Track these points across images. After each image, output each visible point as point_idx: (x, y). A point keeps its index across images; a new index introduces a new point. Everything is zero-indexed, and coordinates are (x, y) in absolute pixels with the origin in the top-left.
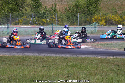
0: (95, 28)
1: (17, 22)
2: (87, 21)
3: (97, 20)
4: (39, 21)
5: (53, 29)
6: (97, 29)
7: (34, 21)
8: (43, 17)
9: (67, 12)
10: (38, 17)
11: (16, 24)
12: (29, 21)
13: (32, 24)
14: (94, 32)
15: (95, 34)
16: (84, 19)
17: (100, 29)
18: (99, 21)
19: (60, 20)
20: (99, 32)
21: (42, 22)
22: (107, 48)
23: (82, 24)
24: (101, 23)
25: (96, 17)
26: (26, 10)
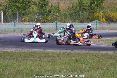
0: (96, 25)
1: (23, 20)
2: (89, 18)
3: (98, 18)
4: (43, 19)
5: (57, 26)
6: (98, 26)
7: (39, 19)
8: (47, 15)
9: (70, 10)
10: (43, 15)
11: (22, 21)
12: (34, 19)
13: (37, 22)
14: (95, 29)
15: (96, 31)
16: (85, 17)
17: (101, 26)
18: (100, 18)
19: (63, 17)
20: (100, 29)
21: (47, 20)
22: (108, 44)
23: (84, 21)
24: (101, 20)
25: (97, 15)
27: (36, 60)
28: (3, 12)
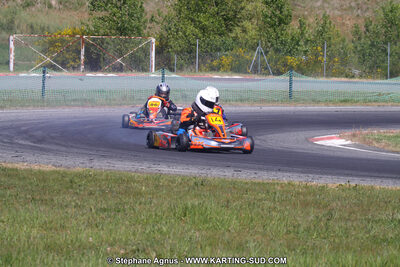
1: (215, 63)
4: (276, 62)
8: (290, 52)
10: (277, 51)
13: (255, 71)
19: (336, 60)
21: (285, 65)
26: (244, 31)
27: (66, 206)
28: (154, 40)
